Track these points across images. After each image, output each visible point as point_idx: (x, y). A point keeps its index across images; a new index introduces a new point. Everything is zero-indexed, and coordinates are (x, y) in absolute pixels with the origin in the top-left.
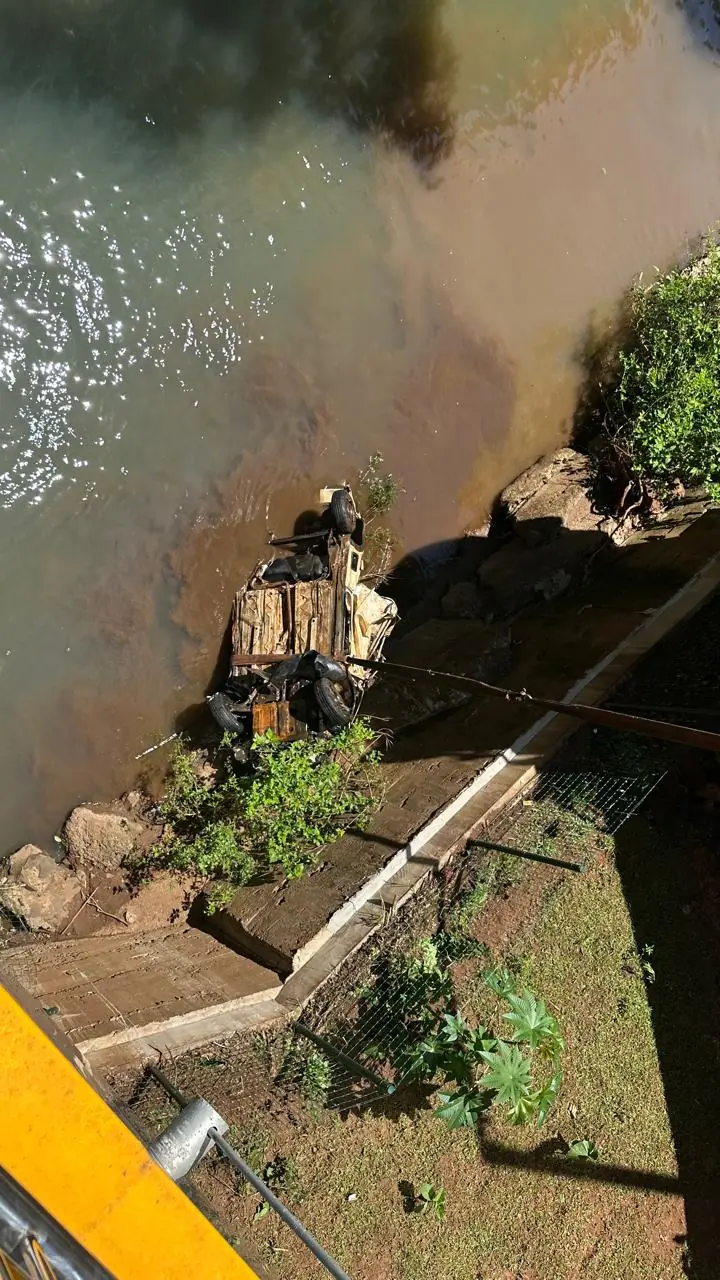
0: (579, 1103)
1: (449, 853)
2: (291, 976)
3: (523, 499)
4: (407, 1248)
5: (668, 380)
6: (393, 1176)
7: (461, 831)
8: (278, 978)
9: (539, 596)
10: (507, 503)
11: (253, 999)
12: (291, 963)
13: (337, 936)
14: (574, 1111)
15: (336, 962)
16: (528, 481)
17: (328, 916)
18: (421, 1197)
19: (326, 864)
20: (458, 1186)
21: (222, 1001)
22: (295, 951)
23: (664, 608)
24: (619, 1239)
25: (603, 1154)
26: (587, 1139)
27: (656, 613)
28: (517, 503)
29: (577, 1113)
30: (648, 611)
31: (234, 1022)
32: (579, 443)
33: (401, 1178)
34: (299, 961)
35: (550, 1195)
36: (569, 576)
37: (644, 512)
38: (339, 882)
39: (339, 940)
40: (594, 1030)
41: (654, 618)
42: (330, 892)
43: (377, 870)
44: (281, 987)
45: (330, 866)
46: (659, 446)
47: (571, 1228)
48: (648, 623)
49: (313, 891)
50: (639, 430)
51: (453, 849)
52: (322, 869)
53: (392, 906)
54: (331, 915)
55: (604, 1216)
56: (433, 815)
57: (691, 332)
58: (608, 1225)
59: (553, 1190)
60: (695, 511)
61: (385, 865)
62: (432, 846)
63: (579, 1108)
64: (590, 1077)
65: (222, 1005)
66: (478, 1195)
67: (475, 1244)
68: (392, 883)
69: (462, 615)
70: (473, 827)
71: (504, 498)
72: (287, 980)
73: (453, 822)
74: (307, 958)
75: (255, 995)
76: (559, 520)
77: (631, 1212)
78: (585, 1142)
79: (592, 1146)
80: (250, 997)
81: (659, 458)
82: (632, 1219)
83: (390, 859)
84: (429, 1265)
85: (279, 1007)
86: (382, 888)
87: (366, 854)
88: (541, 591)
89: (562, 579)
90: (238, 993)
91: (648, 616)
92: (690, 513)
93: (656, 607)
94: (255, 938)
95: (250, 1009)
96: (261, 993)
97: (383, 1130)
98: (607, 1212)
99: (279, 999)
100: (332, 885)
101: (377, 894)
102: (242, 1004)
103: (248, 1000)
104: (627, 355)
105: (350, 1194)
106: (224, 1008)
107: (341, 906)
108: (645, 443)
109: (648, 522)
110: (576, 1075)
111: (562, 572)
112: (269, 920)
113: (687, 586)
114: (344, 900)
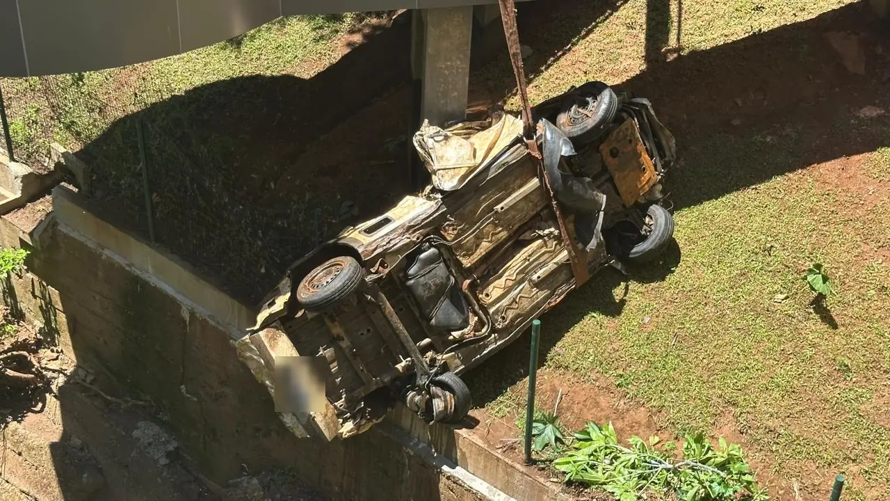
0: (770, 293)
1: (548, 484)
7: (518, 476)
9: (174, 456)
14: (780, 296)
23: (179, 297)
25: (812, 260)
26: (805, 278)
27: (186, 305)
29: (781, 293)
30: (187, 316)
35: (872, 305)
36: (141, 424)
37: (35, 347)
40: (690, 291)
41: (195, 305)
48: (201, 311)
51: (542, 480)
55: (872, 249)
58: (880, 245)
59: (866, 304)
60: (30, 288)
63: (776, 292)
64: (740, 287)
70: (510, 462)
76: (53, 446)
77: (859, 225)
78: (810, 278)
79: (810, 271)
82: (865, 223)
88: (168, 455)
89: (145, 432)
91: (192, 314)
92: (33, 293)
93: (179, 307)
97: (876, 494)
98: (866, 248)
109: (48, 337)
110: (743, 301)
111: (136, 433)
113: (145, 276)
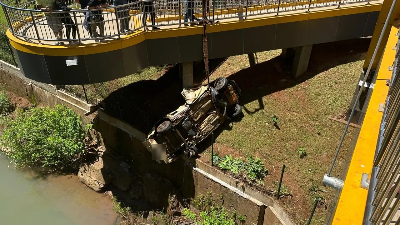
0: (265, 123)
1: (217, 170)
2: (265, 205)
3: (98, 184)
4: (315, 153)
5: (51, 149)
6: (301, 161)
7: (210, 169)
8: (267, 208)
9: (130, 169)
10: (100, 188)
11: (275, 212)
12: (262, 206)
13: (250, 195)
14: (267, 123)
15: (257, 193)
16: (91, 184)
17: (246, 199)
18: (302, 153)
19: (231, 206)
20: (295, 145)
21: (279, 221)
22: (258, 206)
23: (129, 133)
24: (290, 107)
25: (273, 115)
26: (272, 119)
27: (131, 134)
28: (100, 185)
31: (284, 215)
32: (76, 171)
33: (300, 159)
34: (260, 204)
35: (288, 124)
37: (96, 146)
38: (235, 200)
39: (251, 194)
40: (246, 123)
42: (239, 202)
43: (228, 189)
44: (269, 207)
45: (231, 205)
46: (76, 146)
47: (293, 118)
48: (135, 136)
49: (240, 207)
50: (71, 154)
51: (216, 169)
52: (233, 207)
53: (237, 181)
54: (245, 198)
56: (208, 178)
57: (33, 147)
59: (286, 124)
60: (94, 133)
61: (226, 187)
62: (217, 176)
64: (258, 122)
65: (280, 221)
66: (295, 140)
67: (306, 138)
68: (230, 184)
69: (141, 191)
70: (208, 166)
71: (98, 190)
72: (266, 205)
73: (209, 172)
74: (259, 201)
75: (274, 213)
76: (101, 169)
77: (283, 106)
78: (273, 119)
79: (273, 117)
80: (275, 214)
81: (79, 145)
83: (224, 187)
84: (316, 147)
85: (275, 205)
86: (233, 186)
87: (225, 194)
88: (129, 169)
89: (123, 164)
90: (275, 218)
91: (132, 136)
92: (94, 134)
94: (258, 220)
95: (278, 212)
96: (273, 211)
98: (285, 111)
99: (272, 205)
100: (237, 202)
101: (235, 187)
102: (278, 215)
103: (276, 214)
104: (43, 164)
105: (310, 171)
106: (281, 220)
107: (242, 196)
108: (75, 151)
109: (99, 144)
110: (258, 125)
111: (121, 165)
112: (252, 218)
113: (121, 128)
114: (240, 196)
